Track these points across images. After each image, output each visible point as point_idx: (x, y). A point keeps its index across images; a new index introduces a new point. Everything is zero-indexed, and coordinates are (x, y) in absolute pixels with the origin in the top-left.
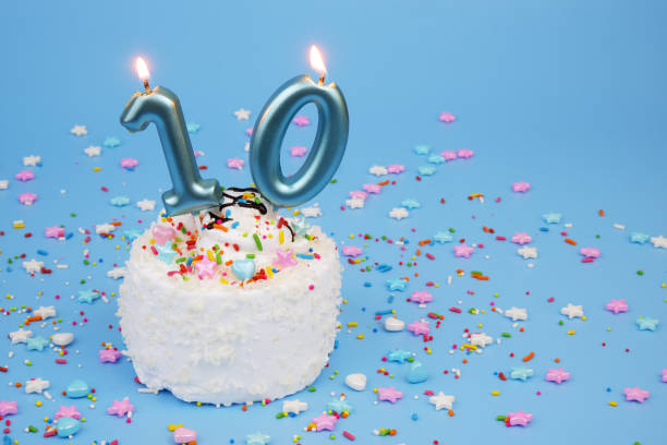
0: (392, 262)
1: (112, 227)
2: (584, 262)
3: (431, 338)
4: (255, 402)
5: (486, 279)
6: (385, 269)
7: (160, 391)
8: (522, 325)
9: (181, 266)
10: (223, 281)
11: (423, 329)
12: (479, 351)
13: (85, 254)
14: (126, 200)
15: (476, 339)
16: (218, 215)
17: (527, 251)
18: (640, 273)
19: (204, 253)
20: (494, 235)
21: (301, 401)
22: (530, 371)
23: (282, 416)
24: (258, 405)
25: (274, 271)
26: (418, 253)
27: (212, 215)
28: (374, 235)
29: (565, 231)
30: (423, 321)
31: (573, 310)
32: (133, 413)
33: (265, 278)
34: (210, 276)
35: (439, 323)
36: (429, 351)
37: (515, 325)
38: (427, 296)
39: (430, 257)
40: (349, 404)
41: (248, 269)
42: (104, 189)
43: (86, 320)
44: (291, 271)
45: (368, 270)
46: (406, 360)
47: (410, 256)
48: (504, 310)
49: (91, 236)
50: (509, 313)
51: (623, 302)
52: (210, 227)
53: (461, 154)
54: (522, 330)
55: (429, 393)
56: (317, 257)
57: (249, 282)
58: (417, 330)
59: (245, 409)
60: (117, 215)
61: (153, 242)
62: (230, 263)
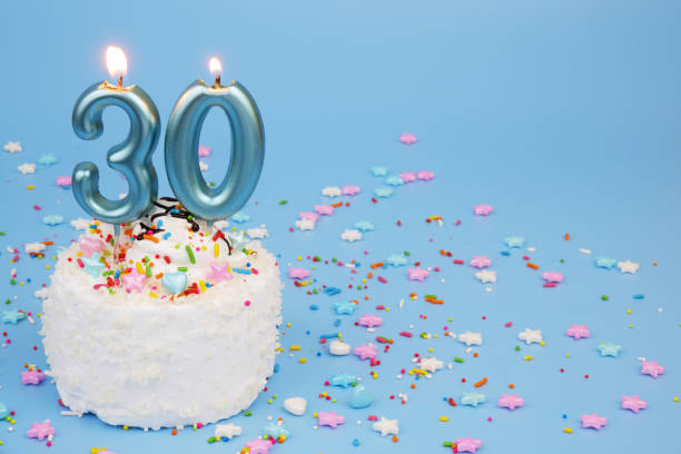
0: (341, 284)
1: (43, 246)
2: (546, 286)
3: (378, 363)
4: (185, 427)
5: (441, 303)
6: (333, 292)
7: (85, 414)
8: (476, 350)
9: (109, 279)
10: (152, 295)
11: (371, 353)
12: (429, 376)
13: (13, 272)
14: (59, 219)
15: (426, 364)
16: (150, 226)
17: (486, 275)
18: (604, 299)
19: (133, 266)
20: (452, 259)
21: (236, 424)
22: (481, 397)
23: (214, 441)
24: (189, 430)
25: (208, 285)
26: (370, 276)
27: (143, 226)
28: (323, 258)
29: (528, 255)
30: (371, 344)
31: (531, 335)
32: (54, 435)
33: (197, 292)
34: (139, 290)
35: (387, 347)
36: (376, 375)
37: (469, 350)
38: (376, 320)
39: (382, 280)
40: (286, 429)
41: (180, 282)
42: (37, 208)
43: (9, 341)
44: (226, 286)
45: (315, 292)
46: (350, 384)
47: (361, 279)
48: (458, 334)
49: (20, 255)
50: (463, 337)
51: (586, 328)
52: (140, 237)
53: (421, 176)
54: (476, 355)
55: (373, 419)
56: (255, 272)
57: (179, 296)
58: (363, 354)
59: (174, 434)
60: (50, 234)
61: (81, 254)
62: (160, 276)
